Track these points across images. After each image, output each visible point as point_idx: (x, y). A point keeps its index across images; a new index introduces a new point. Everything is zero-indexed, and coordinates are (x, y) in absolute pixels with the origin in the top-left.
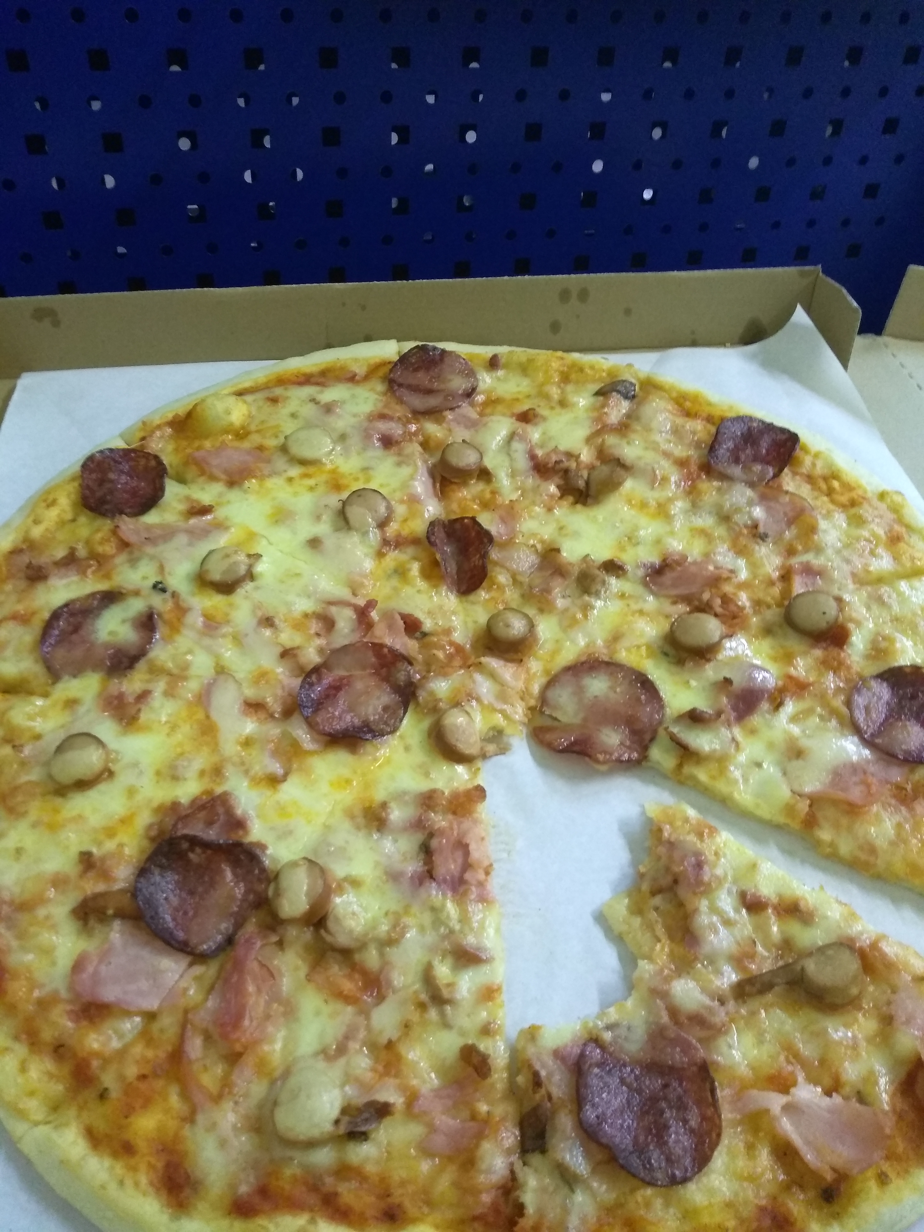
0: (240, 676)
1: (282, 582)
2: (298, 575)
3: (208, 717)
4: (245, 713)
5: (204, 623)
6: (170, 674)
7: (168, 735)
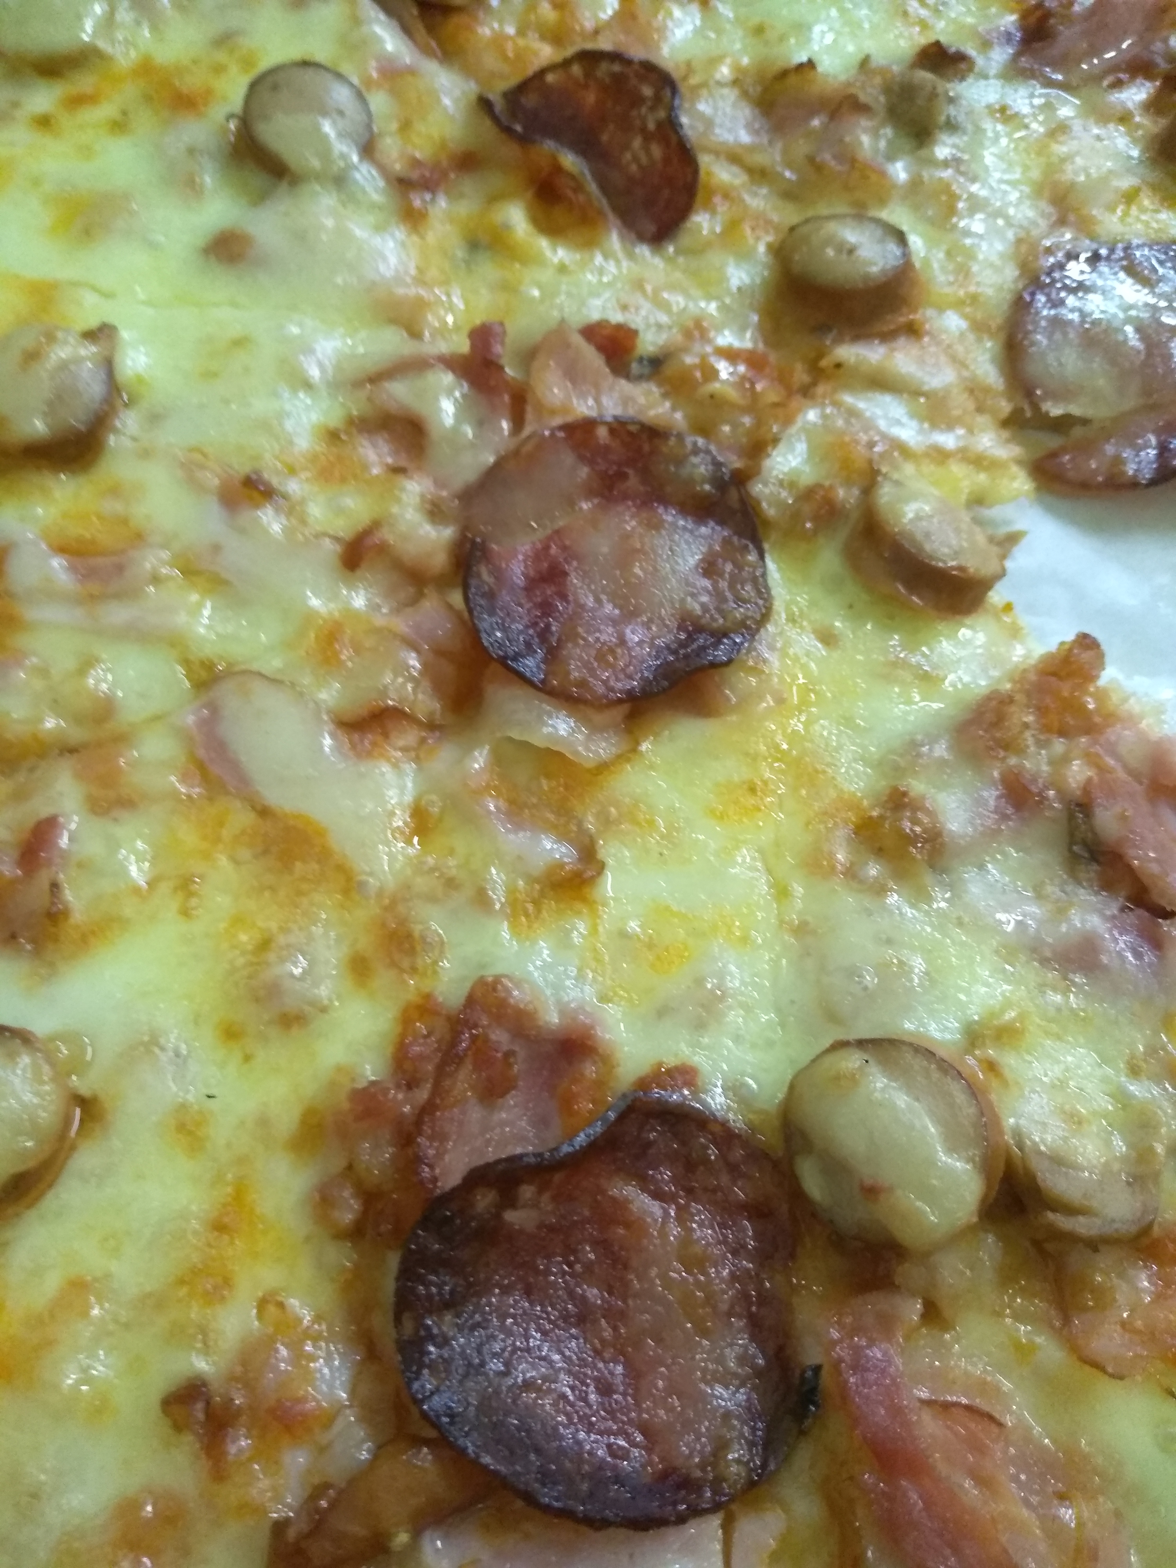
0: (274, 664)
1: (210, 375)
2: (240, 343)
3: (264, 812)
4: (361, 754)
5: (72, 569)
6: (70, 750)
7: (186, 913)
